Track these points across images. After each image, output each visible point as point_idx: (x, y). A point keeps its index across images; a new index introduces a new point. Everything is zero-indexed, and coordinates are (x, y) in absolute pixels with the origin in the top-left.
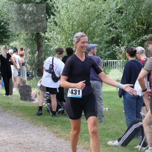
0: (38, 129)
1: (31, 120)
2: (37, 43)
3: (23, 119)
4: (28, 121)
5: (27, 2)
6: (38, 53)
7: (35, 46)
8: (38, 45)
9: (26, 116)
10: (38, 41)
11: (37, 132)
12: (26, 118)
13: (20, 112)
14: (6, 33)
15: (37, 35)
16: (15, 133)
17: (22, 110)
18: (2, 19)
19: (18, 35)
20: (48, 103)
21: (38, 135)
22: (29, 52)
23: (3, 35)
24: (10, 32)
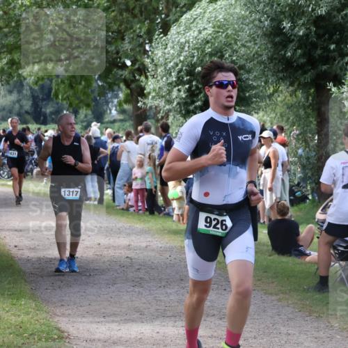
0: (316, 324)
1: (299, 303)
2: (316, 113)
3: (279, 300)
4: (293, 303)
5: (294, 14)
6: (319, 139)
7: (311, 122)
8: (319, 120)
9: (286, 293)
10: (319, 109)
11: (315, 331)
12: (287, 296)
13: (273, 283)
14: (244, 92)
15: (318, 96)
16: (261, 332)
17: (277, 277)
19: (270, 96)
20: (342, 260)
21: (316, 338)
22: (298, 135)
24: (254, 88)
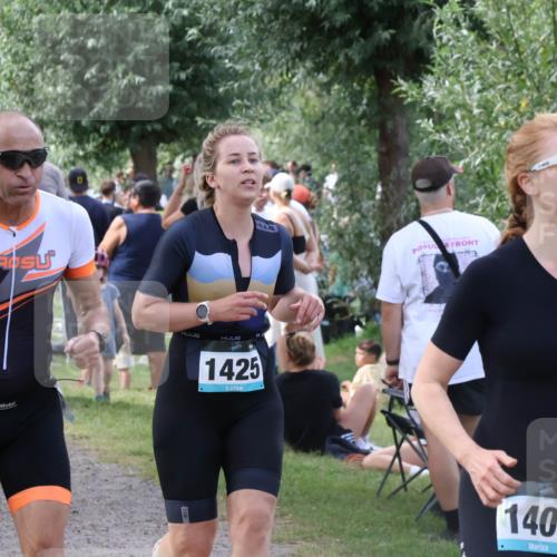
2: (377, 133)
6: (383, 192)
7: (367, 153)
8: (383, 149)
9: (313, 539)
10: (382, 126)
12: (315, 546)
13: (283, 515)
14: (213, 83)
15: (380, 95)
18: (191, 14)
19: (275, 95)
23: (193, 97)
24: (236, 76)
